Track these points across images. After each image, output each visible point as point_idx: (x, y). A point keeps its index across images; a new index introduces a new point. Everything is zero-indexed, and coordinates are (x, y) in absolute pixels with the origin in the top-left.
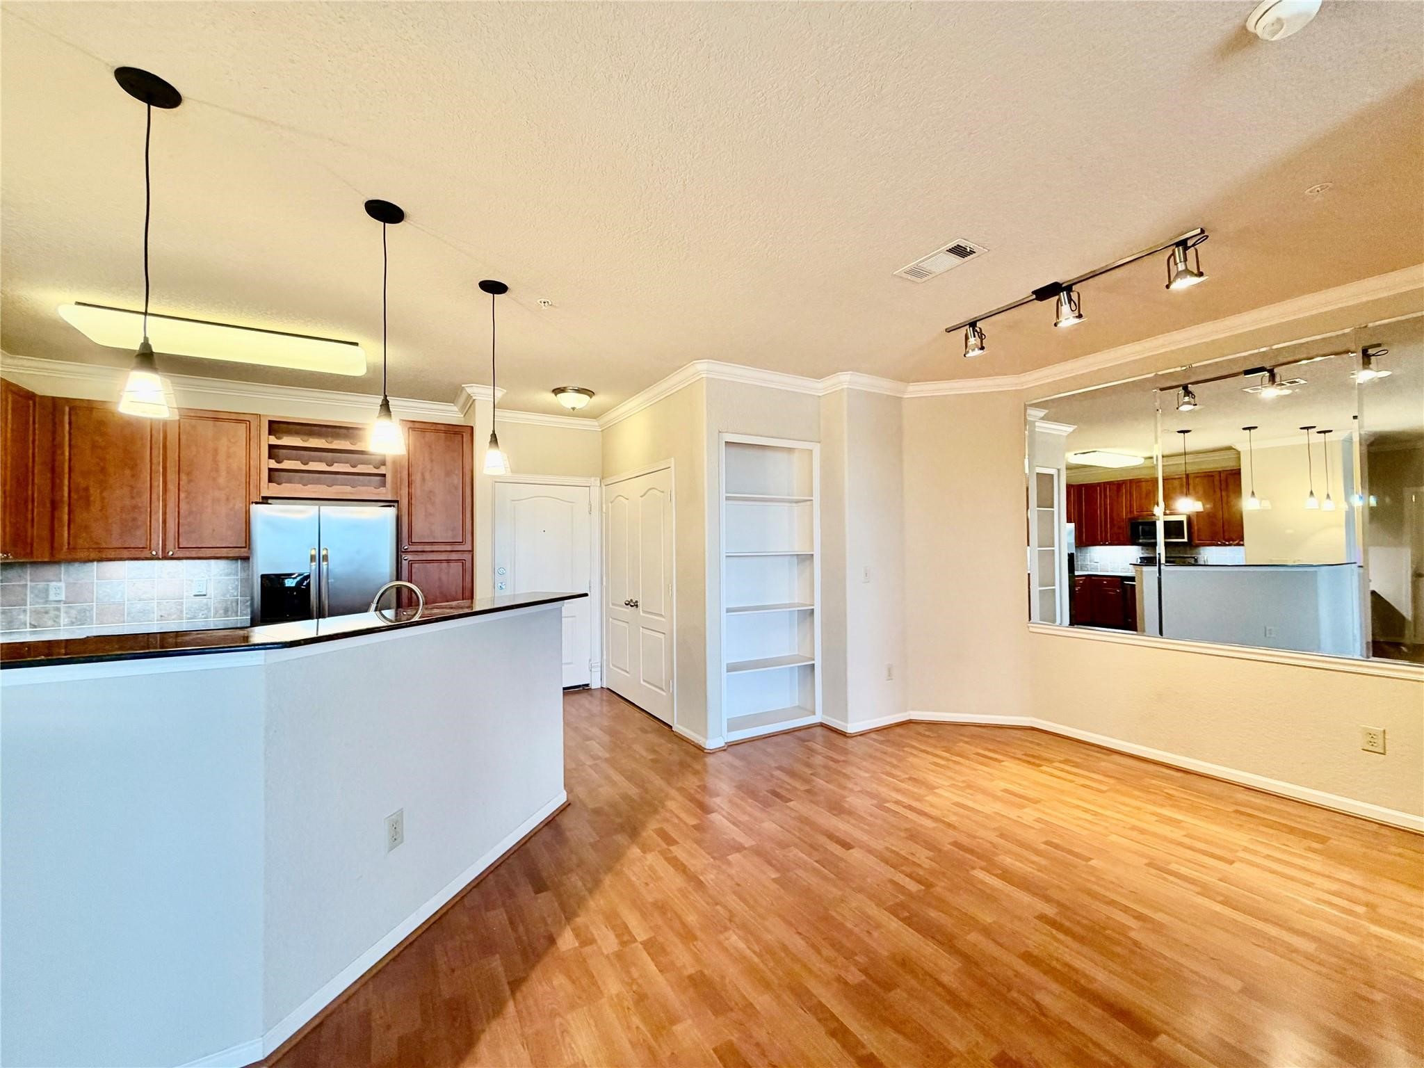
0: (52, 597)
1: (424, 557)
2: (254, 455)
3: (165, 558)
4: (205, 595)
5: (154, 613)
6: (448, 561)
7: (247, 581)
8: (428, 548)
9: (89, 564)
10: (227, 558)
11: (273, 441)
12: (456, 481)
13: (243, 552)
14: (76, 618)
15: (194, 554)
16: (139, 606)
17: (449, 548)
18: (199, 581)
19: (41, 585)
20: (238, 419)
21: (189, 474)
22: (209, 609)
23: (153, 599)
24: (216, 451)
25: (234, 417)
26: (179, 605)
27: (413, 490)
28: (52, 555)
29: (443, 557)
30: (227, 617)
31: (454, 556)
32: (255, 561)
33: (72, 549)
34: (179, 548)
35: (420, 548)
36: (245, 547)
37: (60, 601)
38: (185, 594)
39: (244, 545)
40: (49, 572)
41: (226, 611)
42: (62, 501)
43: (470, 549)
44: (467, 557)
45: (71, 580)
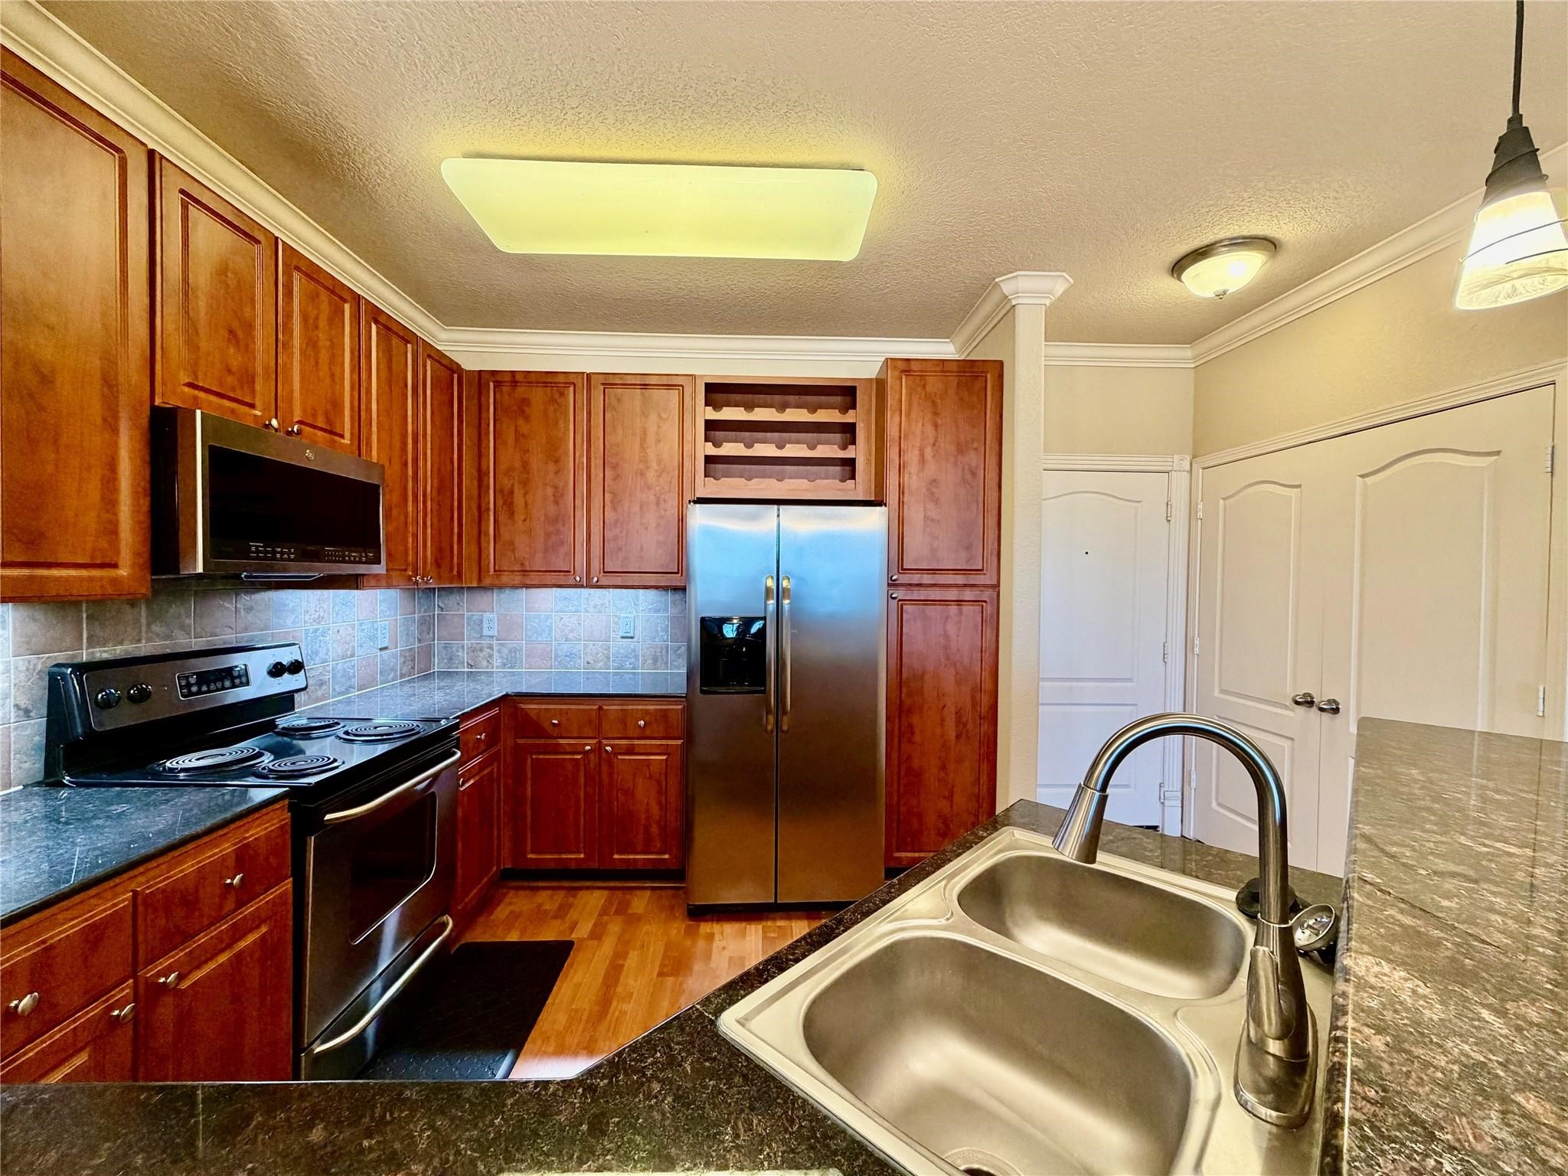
0: (486, 632)
1: (922, 594)
2: (688, 437)
3: (590, 586)
4: (632, 638)
5: (580, 658)
6: (959, 602)
7: (680, 621)
8: (927, 579)
9: (518, 591)
10: (656, 588)
11: (712, 414)
12: (974, 463)
13: (676, 580)
14: (507, 659)
15: (618, 581)
16: (565, 647)
17: (960, 579)
18: (627, 617)
19: (476, 615)
20: (669, 383)
21: (615, 467)
22: (636, 657)
23: (580, 640)
24: (644, 432)
25: (665, 381)
26: (606, 649)
27: (906, 479)
28: (480, 580)
29: (952, 594)
30: (656, 669)
31: (968, 595)
32: (693, 593)
33: (498, 572)
34: (604, 572)
35: (916, 578)
36: (678, 573)
37: (492, 637)
38: (612, 635)
39: (676, 571)
40: (483, 599)
41: (655, 660)
42: (488, 509)
43: (994, 582)
44: (987, 595)
45: (502, 611)
